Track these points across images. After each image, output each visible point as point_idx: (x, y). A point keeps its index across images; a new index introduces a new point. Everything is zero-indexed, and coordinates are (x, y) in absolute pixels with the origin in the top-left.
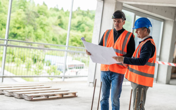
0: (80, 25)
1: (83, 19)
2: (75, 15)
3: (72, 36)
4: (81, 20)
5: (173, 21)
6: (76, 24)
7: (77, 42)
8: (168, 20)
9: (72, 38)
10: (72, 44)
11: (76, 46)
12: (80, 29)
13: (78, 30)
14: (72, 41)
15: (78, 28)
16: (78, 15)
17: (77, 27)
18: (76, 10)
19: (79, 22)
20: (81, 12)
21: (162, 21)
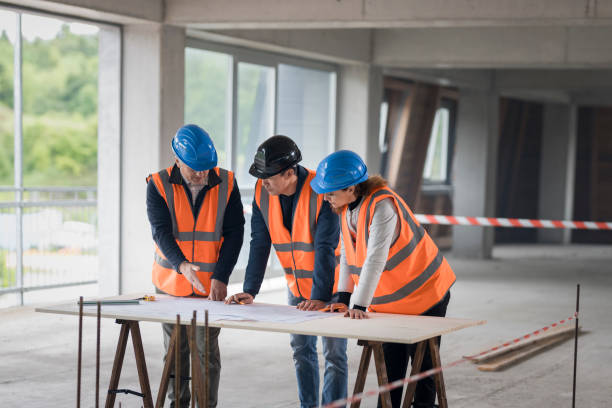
0: (76, 90)
1: (83, 68)
2: (55, 53)
3: (53, 136)
4: (77, 71)
5: (368, 65)
6: (62, 89)
7: (74, 155)
8: (349, 66)
9: (53, 142)
10: (53, 163)
11: (69, 170)
12: (78, 105)
13: (71, 110)
14: (55, 152)
15: (72, 103)
16: (64, 52)
17: (67, 98)
18: (58, 37)
19: (70, 80)
20: (74, 43)
21: (329, 71)
